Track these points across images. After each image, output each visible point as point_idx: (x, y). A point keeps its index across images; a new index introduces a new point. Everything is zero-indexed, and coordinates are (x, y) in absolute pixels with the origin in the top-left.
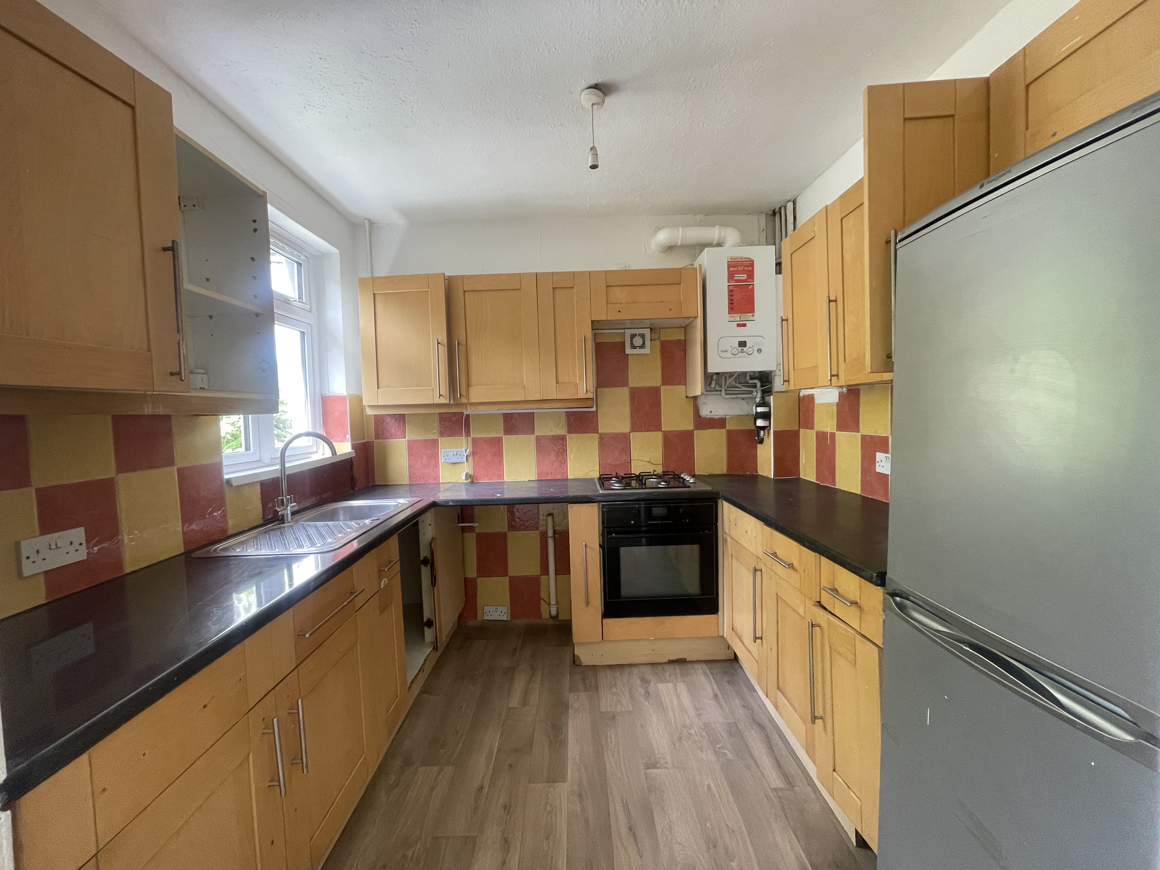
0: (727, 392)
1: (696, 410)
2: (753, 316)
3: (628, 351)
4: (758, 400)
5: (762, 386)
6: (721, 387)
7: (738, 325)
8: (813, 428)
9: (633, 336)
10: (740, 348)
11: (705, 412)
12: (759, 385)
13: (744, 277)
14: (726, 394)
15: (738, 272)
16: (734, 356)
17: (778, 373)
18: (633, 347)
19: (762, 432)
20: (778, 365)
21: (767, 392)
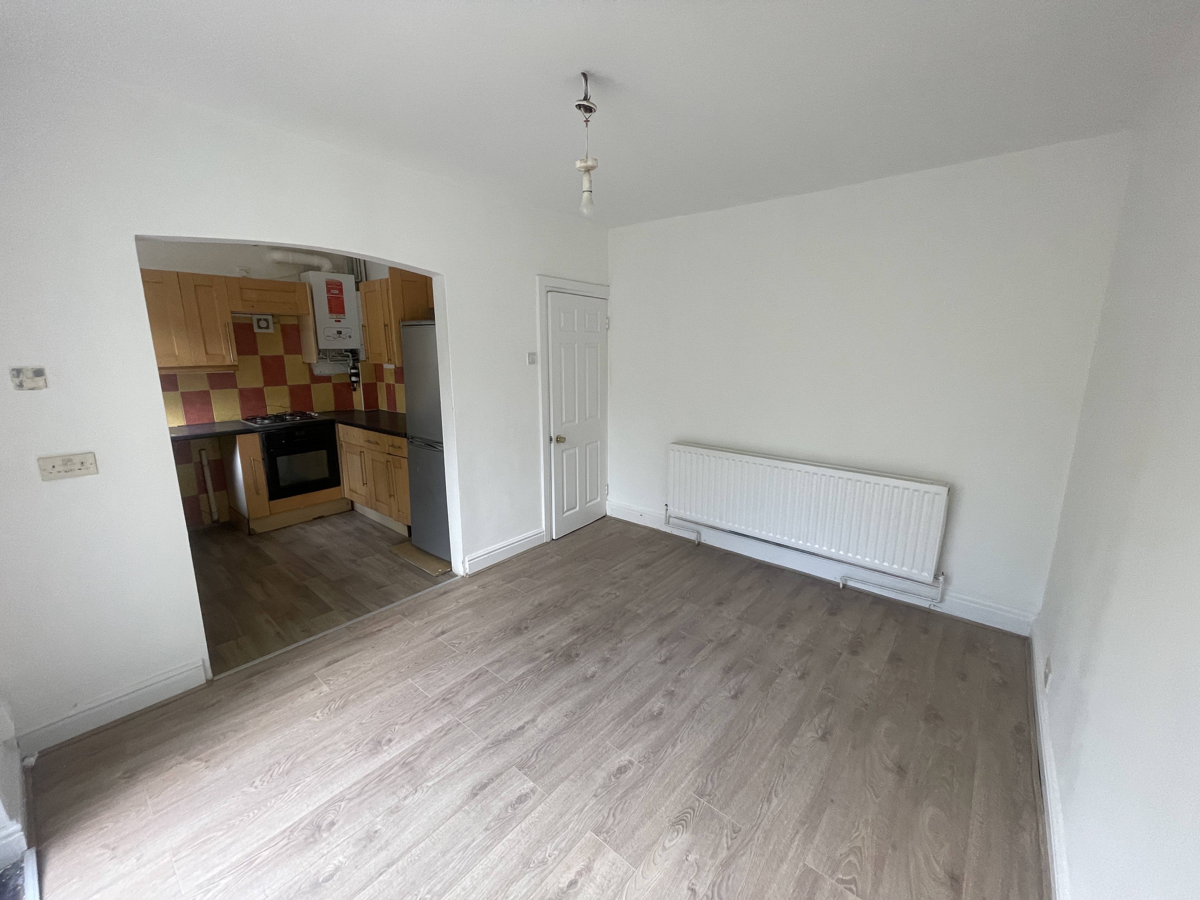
0: (331, 360)
1: (311, 371)
2: (344, 316)
3: (256, 330)
4: (351, 365)
5: (353, 357)
6: (326, 356)
7: (336, 321)
8: (383, 382)
9: (259, 320)
10: (338, 335)
11: (317, 372)
12: (350, 356)
13: (337, 292)
14: (331, 361)
15: (334, 289)
16: (334, 339)
17: (361, 350)
18: (260, 327)
19: (355, 384)
20: (361, 345)
21: (356, 360)
